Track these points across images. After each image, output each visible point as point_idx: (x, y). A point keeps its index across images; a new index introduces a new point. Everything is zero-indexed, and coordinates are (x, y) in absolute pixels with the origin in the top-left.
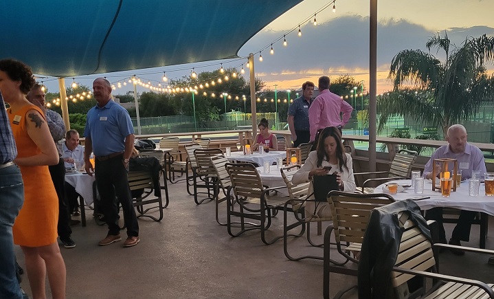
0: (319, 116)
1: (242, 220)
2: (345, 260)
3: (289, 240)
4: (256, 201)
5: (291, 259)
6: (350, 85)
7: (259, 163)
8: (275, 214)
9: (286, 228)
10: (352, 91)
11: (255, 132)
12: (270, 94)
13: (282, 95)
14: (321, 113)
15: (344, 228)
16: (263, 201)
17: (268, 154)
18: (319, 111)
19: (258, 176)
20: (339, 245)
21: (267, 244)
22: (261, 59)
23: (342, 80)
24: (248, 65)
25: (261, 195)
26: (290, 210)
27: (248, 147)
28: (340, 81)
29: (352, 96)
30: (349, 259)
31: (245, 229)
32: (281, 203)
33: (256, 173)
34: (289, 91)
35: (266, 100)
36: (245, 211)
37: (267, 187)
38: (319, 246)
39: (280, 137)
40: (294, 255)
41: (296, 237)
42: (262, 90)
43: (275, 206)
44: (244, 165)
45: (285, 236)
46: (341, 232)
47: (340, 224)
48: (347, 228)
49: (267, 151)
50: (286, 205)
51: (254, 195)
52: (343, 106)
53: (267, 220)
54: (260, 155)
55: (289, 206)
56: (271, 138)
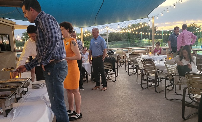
0: (181, 40)
1: (147, 83)
2: (192, 101)
3: (167, 91)
4: (154, 75)
5: (167, 100)
6: (196, 27)
7: (155, 60)
8: (161, 81)
9: (166, 87)
10: (196, 30)
11: (153, 47)
12: (160, 32)
13: (165, 32)
14: (183, 39)
15: (192, 88)
16: (156, 75)
17: (159, 56)
18: (182, 38)
19: (155, 65)
20: (189, 95)
21: (158, 93)
22: (157, 18)
23: (192, 25)
24: (152, 21)
25: (156, 73)
26: (168, 79)
27: (150, 53)
28: (191, 26)
29: (196, 32)
30: (193, 101)
31: (148, 86)
32: (164, 76)
33: (154, 64)
34: (168, 30)
35: (158, 34)
36: (149, 79)
37: (158, 70)
38: (180, 95)
39: (164, 49)
40: (169, 98)
41: (170, 90)
42: (157, 30)
43: (161, 77)
44: (149, 61)
45: (165, 90)
47: (190, 86)
48: (193, 88)
50: (166, 77)
51: (153, 72)
52: (192, 36)
53: (157, 83)
54: (155, 57)
56: (160, 50)
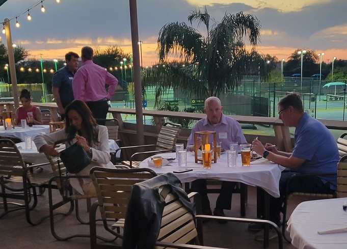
1: (5, 201)
2: (114, 237)
3: (56, 219)
4: (18, 179)
5: (59, 239)
7: (22, 138)
8: (42, 192)
9: (53, 207)
11: (17, 105)
12: (35, 64)
13: (48, 64)
15: (112, 205)
16: (25, 178)
17: (32, 129)
18: (83, 82)
19: (18, 152)
20: (105, 222)
21: (33, 225)
22: (18, 25)
23: (111, 51)
24: (4, 32)
25: (23, 173)
26: (55, 187)
27: (8, 121)
28: (109, 52)
30: (118, 236)
31: (9, 210)
32: (45, 181)
33: (16, 149)
34: (56, 61)
35: (30, 70)
36: (7, 191)
37: (30, 164)
38: (87, 224)
39: (45, 110)
40: (62, 234)
41: (65, 215)
42: (26, 59)
43: (39, 183)
44: (5, 141)
45: (52, 216)
46: (106, 208)
47: (105, 201)
48: (115, 205)
49: (30, 125)
50: (50, 182)
51: (17, 173)
52: (108, 78)
53: (33, 199)
54: (23, 130)
55: (54, 183)
